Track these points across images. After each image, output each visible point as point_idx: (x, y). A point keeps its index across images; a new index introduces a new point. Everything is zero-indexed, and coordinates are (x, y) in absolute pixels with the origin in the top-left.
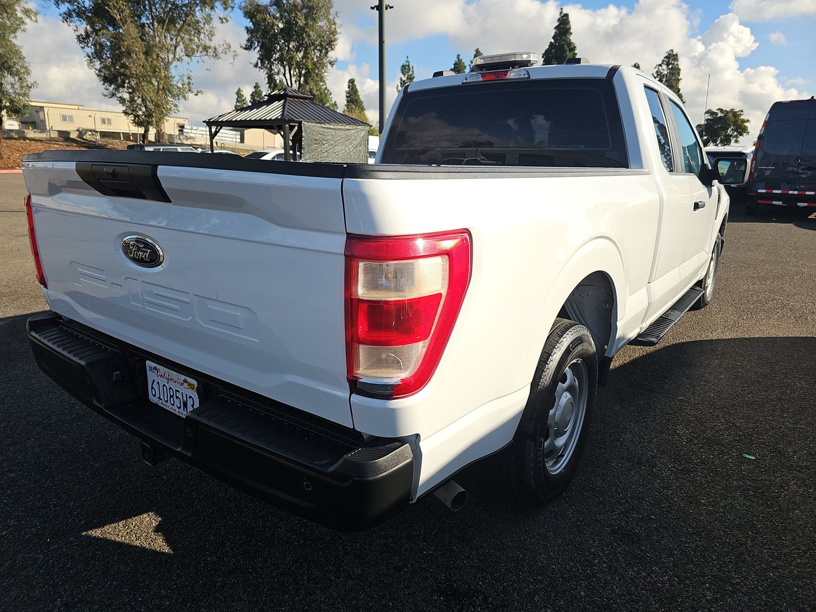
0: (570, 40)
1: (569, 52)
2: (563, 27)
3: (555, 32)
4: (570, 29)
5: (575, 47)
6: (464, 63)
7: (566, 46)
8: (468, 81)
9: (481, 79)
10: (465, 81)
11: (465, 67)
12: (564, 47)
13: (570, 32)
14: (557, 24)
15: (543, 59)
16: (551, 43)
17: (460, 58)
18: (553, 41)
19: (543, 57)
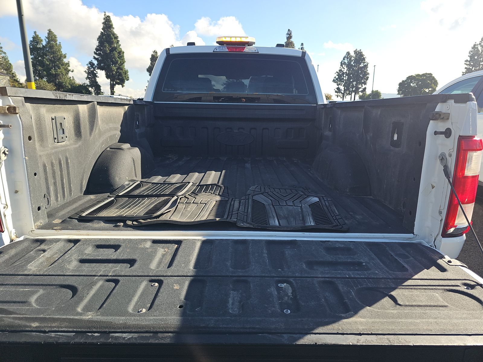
0: (114, 32)
1: (115, 39)
2: (107, 24)
3: (103, 26)
4: (112, 25)
5: (118, 37)
6: (40, 38)
7: (112, 35)
8: (218, 50)
9: (227, 50)
10: (215, 50)
11: (42, 40)
12: (110, 36)
13: (113, 27)
14: (103, 21)
15: (98, 41)
16: (101, 32)
17: (37, 34)
18: (103, 31)
19: (98, 40)
